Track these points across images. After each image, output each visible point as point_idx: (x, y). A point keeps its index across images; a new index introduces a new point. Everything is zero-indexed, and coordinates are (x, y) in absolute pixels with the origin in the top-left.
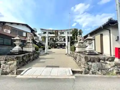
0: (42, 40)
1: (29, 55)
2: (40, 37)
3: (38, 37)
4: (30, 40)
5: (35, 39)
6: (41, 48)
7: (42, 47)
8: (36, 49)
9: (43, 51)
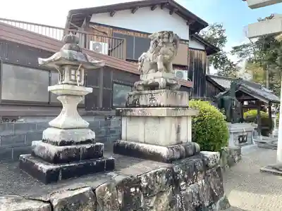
0: (255, 76)
1: (127, 197)
2: (242, 64)
3: (231, 64)
4: (160, 65)
5: (219, 77)
6: (250, 120)
7: (252, 113)
8: (206, 135)
9: (261, 138)
